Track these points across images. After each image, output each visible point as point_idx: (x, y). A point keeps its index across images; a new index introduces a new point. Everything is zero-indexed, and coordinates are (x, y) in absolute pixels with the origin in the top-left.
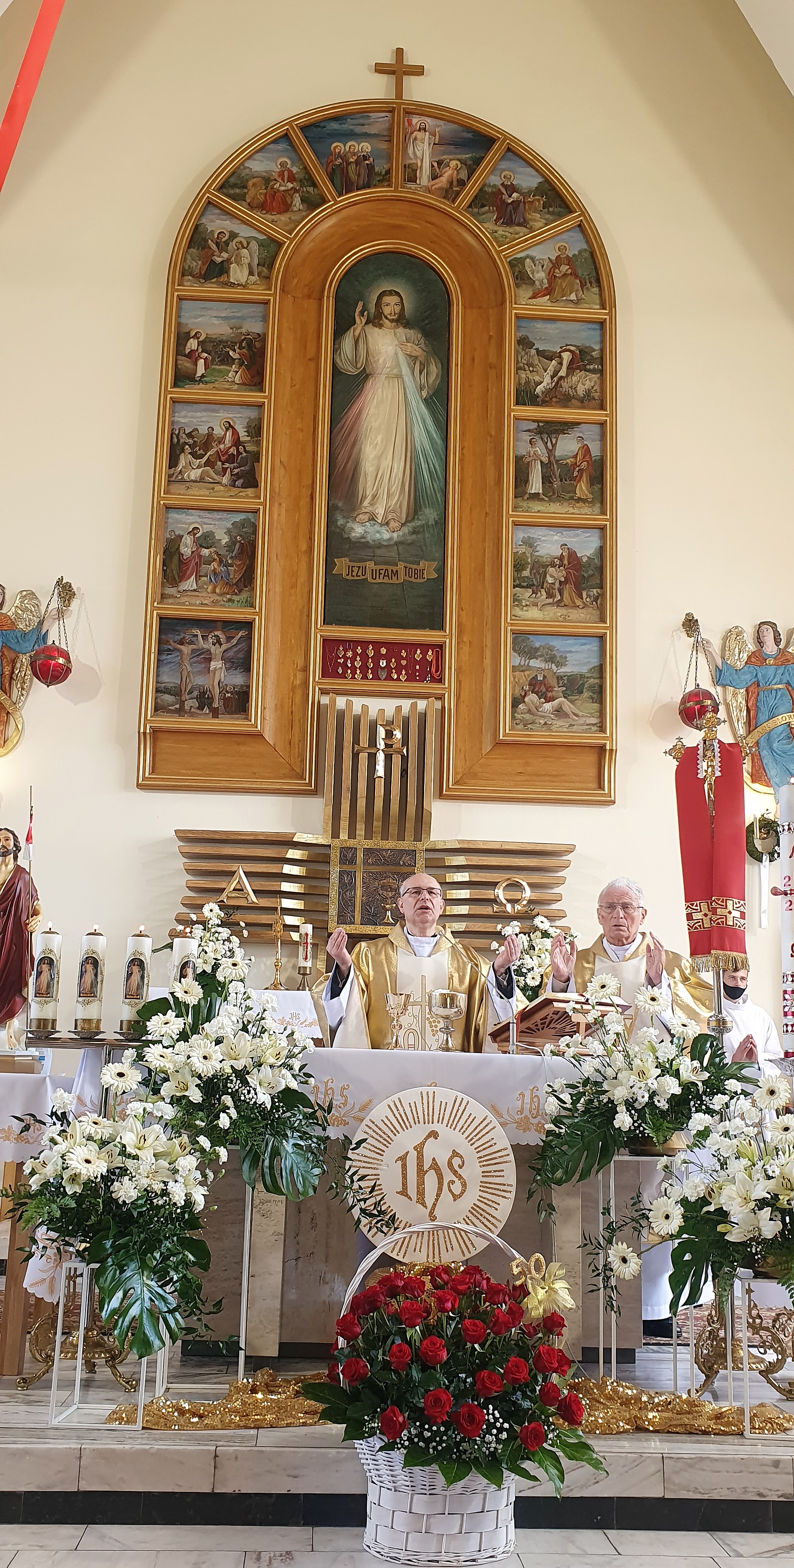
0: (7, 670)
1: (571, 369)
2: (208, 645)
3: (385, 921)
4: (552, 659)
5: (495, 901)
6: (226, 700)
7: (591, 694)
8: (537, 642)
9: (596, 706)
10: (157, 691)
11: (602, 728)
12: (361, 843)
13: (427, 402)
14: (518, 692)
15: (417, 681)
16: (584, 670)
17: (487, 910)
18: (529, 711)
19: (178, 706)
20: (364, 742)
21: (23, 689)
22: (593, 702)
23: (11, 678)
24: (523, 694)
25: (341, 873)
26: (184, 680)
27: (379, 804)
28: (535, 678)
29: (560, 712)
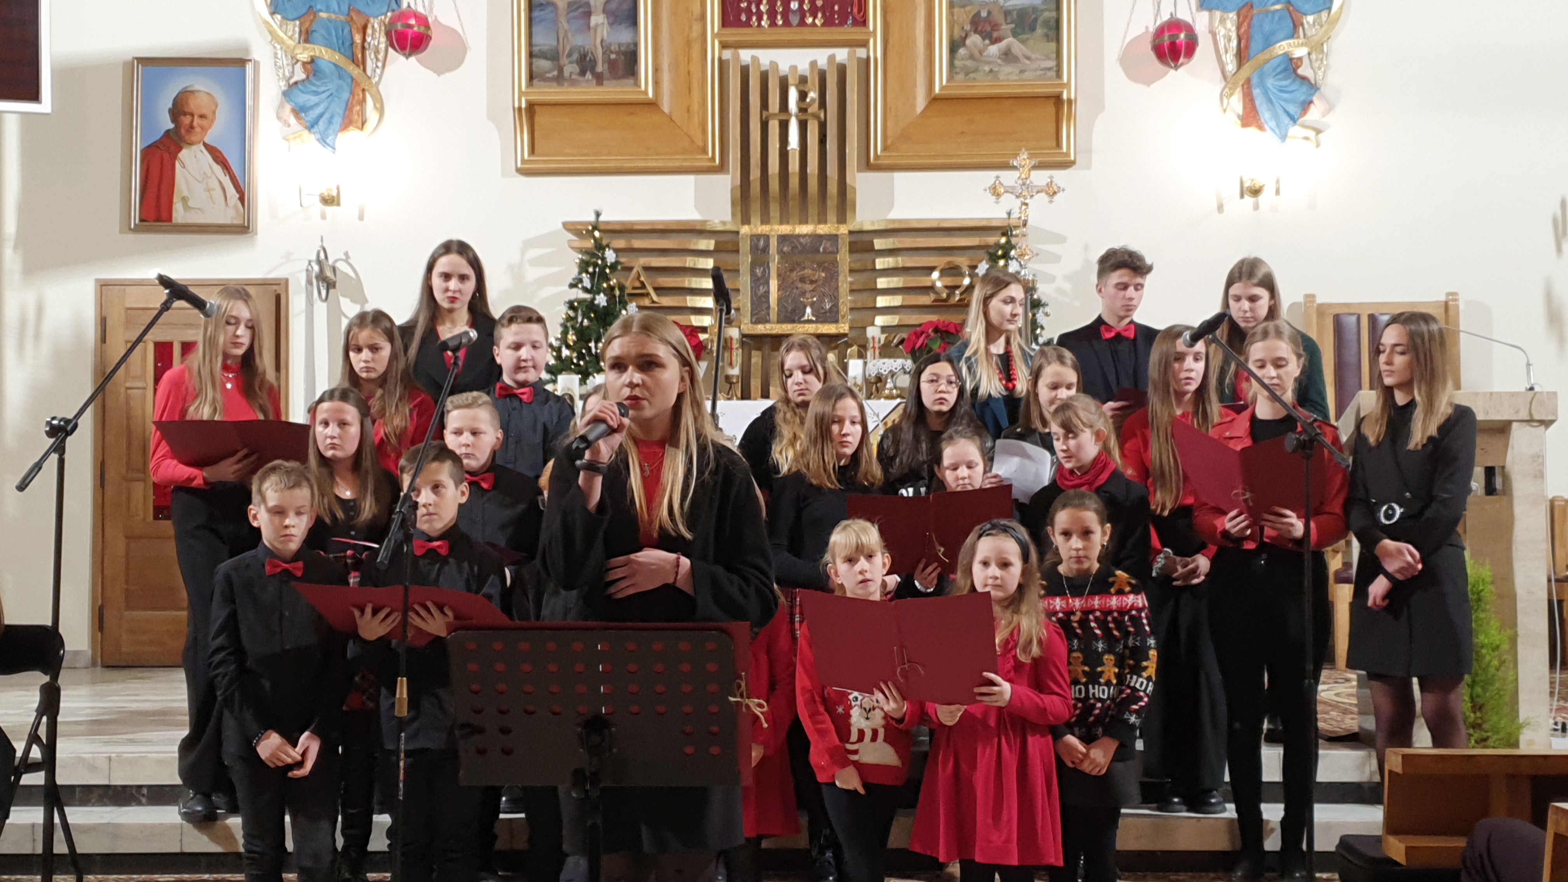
0: (358, 39)
3: (806, 318)
5: (931, 288)
6: (612, 65)
7: (1045, 30)
9: (1053, 45)
10: (531, 55)
11: (1059, 74)
12: (777, 228)
14: (957, 34)
15: (836, 25)
16: (1037, 2)
17: (922, 299)
18: (972, 57)
19: (555, 73)
20: (774, 106)
21: (377, 59)
22: (1048, 41)
23: (363, 48)
24: (964, 35)
25: (753, 265)
26: (561, 40)
27: (794, 182)
28: (978, 14)
29: (1008, 56)
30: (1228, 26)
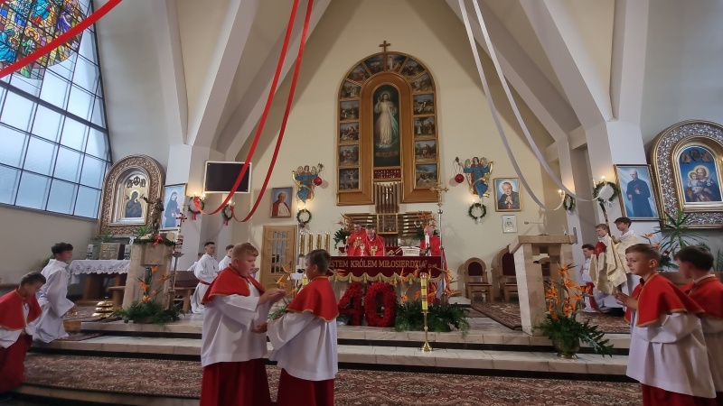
1: (426, 105)
6: (353, 185)
8: (422, 166)
10: (340, 185)
12: (384, 214)
13: (395, 117)
15: (395, 177)
16: (433, 172)
17: (412, 227)
18: (421, 182)
19: (344, 188)
20: (383, 192)
21: (313, 187)
23: (311, 185)
24: (419, 178)
25: (379, 221)
26: (345, 182)
27: (387, 205)
28: (421, 175)
29: (428, 182)
30: (469, 176)
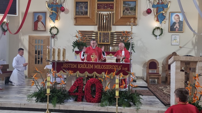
0: (57, 10)
2: (82, 5)
3: (105, 42)
4: (129, 5)
5: (120, 39)
7: (134, 10)
8: (127, 3)
10: (76, 12)
11: (135, 15)
12: (102, 32)
16: (133, 6)
17: (119, 40)
18: (125, 13)
19: (79, 14)
20: (103, 18)
21: (59, 12)
24: (125, 10)
25: (99, 36)
26: (79, 10)
27: (105, 27)
28: (126, 8)
29: (130, 13)
30: (155, 10)
